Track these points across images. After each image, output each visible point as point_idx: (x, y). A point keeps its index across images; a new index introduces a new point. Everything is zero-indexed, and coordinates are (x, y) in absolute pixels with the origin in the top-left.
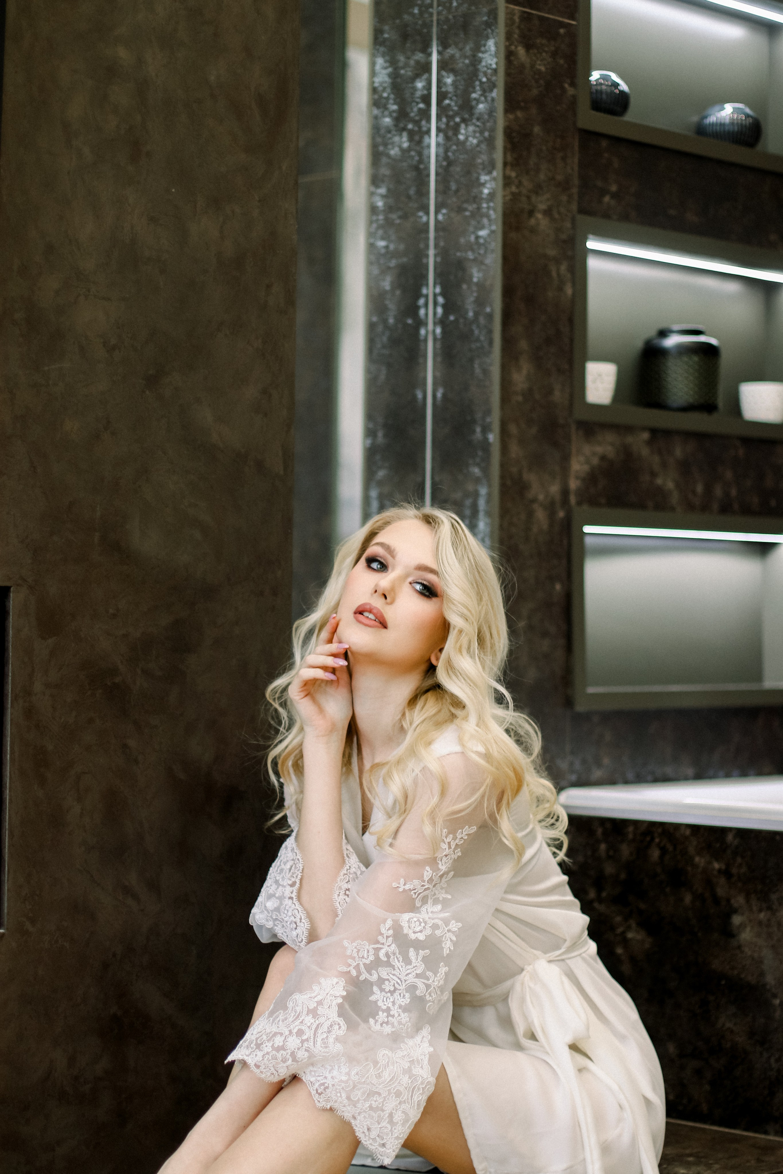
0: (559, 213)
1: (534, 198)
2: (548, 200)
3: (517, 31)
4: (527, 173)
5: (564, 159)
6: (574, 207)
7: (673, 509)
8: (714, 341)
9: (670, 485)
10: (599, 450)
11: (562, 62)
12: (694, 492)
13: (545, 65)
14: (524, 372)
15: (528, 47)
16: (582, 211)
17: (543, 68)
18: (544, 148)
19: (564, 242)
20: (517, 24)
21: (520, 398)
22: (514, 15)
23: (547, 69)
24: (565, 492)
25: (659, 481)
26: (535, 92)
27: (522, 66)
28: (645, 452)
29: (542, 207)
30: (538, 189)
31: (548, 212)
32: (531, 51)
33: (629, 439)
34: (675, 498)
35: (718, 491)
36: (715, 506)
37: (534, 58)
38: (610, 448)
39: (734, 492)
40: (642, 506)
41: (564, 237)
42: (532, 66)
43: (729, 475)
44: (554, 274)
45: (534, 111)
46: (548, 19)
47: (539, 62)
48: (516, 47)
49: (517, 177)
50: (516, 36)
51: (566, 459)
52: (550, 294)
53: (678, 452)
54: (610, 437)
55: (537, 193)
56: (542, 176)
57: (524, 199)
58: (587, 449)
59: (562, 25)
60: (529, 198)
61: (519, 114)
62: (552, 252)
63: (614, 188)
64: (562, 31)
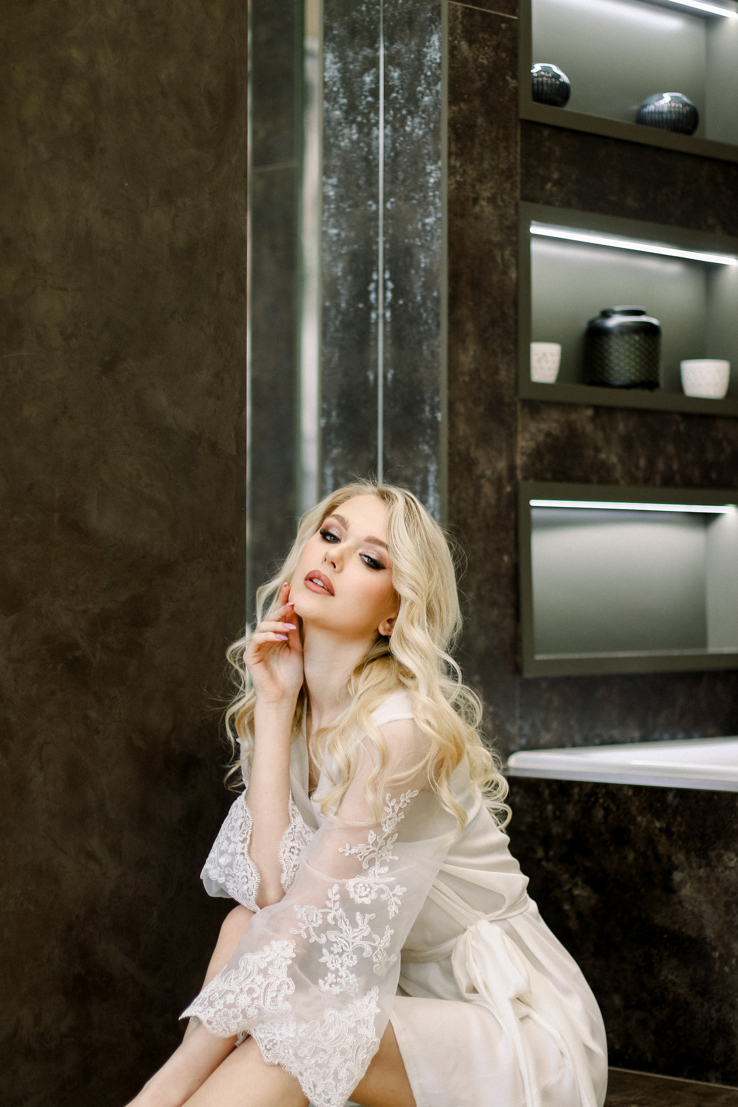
0: (503, 200)
1: (478, 186)
2: (492, 188)
3: (460, 26)
4: (472, 162)
5: (506, 148)
6: (518, 194)
7: (616, 482)
8: (655, 321)
9: (614, 459)
10: (544, 426)
11: (504, 55)
12: (637, 466)
13: (487, 59)
14: (471, 353)
15: (471, 42)
16: (525, 198)
17: (485, 62)
18: (487, 138)
19: (508, 228)
20: (460, 20)
21: (467, 379)
22: (457, 11)
23: (489, 62)
24: (512, 468)
25: (603, 456)
26: (478, 84)
27: (466, 59)
28: (589, 428)
29: (486, 194)
30: (482, 178)
31: (492, 200)
32: (474, 46)
33: (573, 417)
34: (618, 472)
35: (661, 465)
36: (658, 479)
37: (477, 52)
38: (554, 425)
39: (675, 466)
40: (587, 480)
41: (507, 223)
42: (475, 60)
43: (671, 449)
44: (499, 260)
45: (477, 103)
46: (490, 14)
47: (481, 56)
48: (459, 42)
49: (461, 167)
50: (459, 31)
51: (512, 435)
52: (495, 278)
53: (621, 427)
54: (555, 414)
55: (481, 182)
56: (486, 165)
57: (468, 187)
58: (533, 427)
59: (503, 19)
60: (473, 186)
61: (463, 106)
62: (496, 238)
63: (556, 176)
64: (503, 26)
